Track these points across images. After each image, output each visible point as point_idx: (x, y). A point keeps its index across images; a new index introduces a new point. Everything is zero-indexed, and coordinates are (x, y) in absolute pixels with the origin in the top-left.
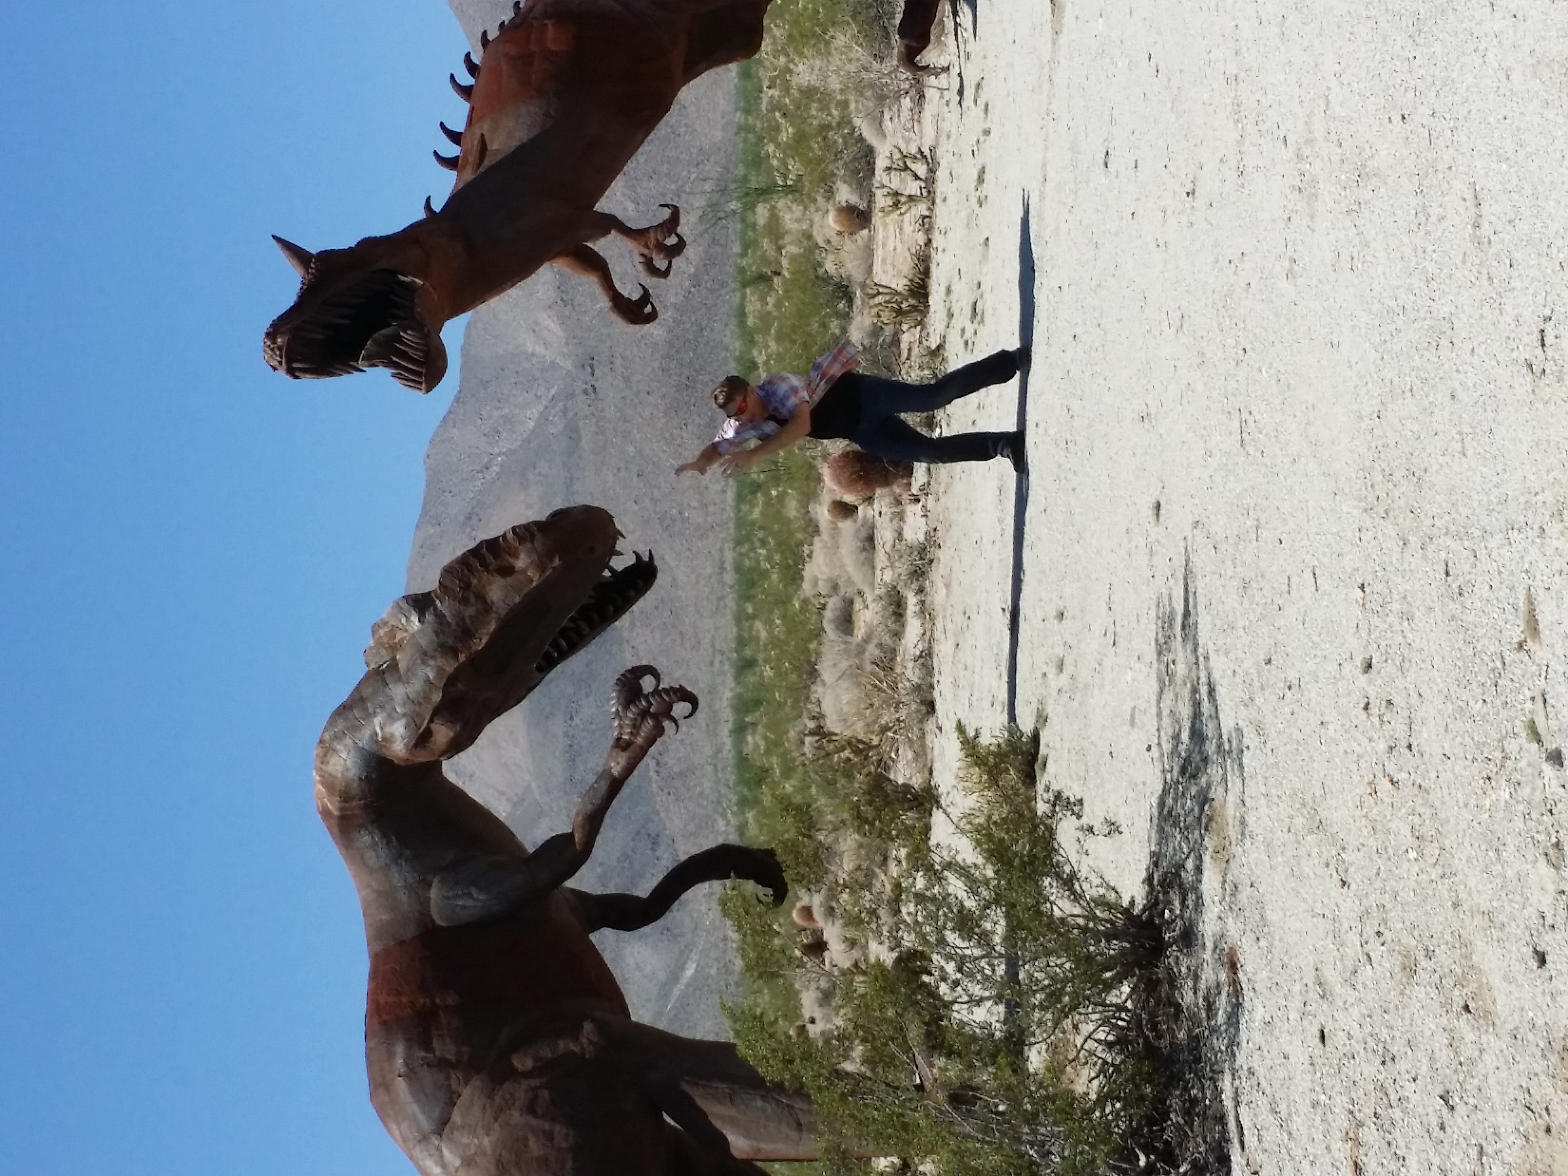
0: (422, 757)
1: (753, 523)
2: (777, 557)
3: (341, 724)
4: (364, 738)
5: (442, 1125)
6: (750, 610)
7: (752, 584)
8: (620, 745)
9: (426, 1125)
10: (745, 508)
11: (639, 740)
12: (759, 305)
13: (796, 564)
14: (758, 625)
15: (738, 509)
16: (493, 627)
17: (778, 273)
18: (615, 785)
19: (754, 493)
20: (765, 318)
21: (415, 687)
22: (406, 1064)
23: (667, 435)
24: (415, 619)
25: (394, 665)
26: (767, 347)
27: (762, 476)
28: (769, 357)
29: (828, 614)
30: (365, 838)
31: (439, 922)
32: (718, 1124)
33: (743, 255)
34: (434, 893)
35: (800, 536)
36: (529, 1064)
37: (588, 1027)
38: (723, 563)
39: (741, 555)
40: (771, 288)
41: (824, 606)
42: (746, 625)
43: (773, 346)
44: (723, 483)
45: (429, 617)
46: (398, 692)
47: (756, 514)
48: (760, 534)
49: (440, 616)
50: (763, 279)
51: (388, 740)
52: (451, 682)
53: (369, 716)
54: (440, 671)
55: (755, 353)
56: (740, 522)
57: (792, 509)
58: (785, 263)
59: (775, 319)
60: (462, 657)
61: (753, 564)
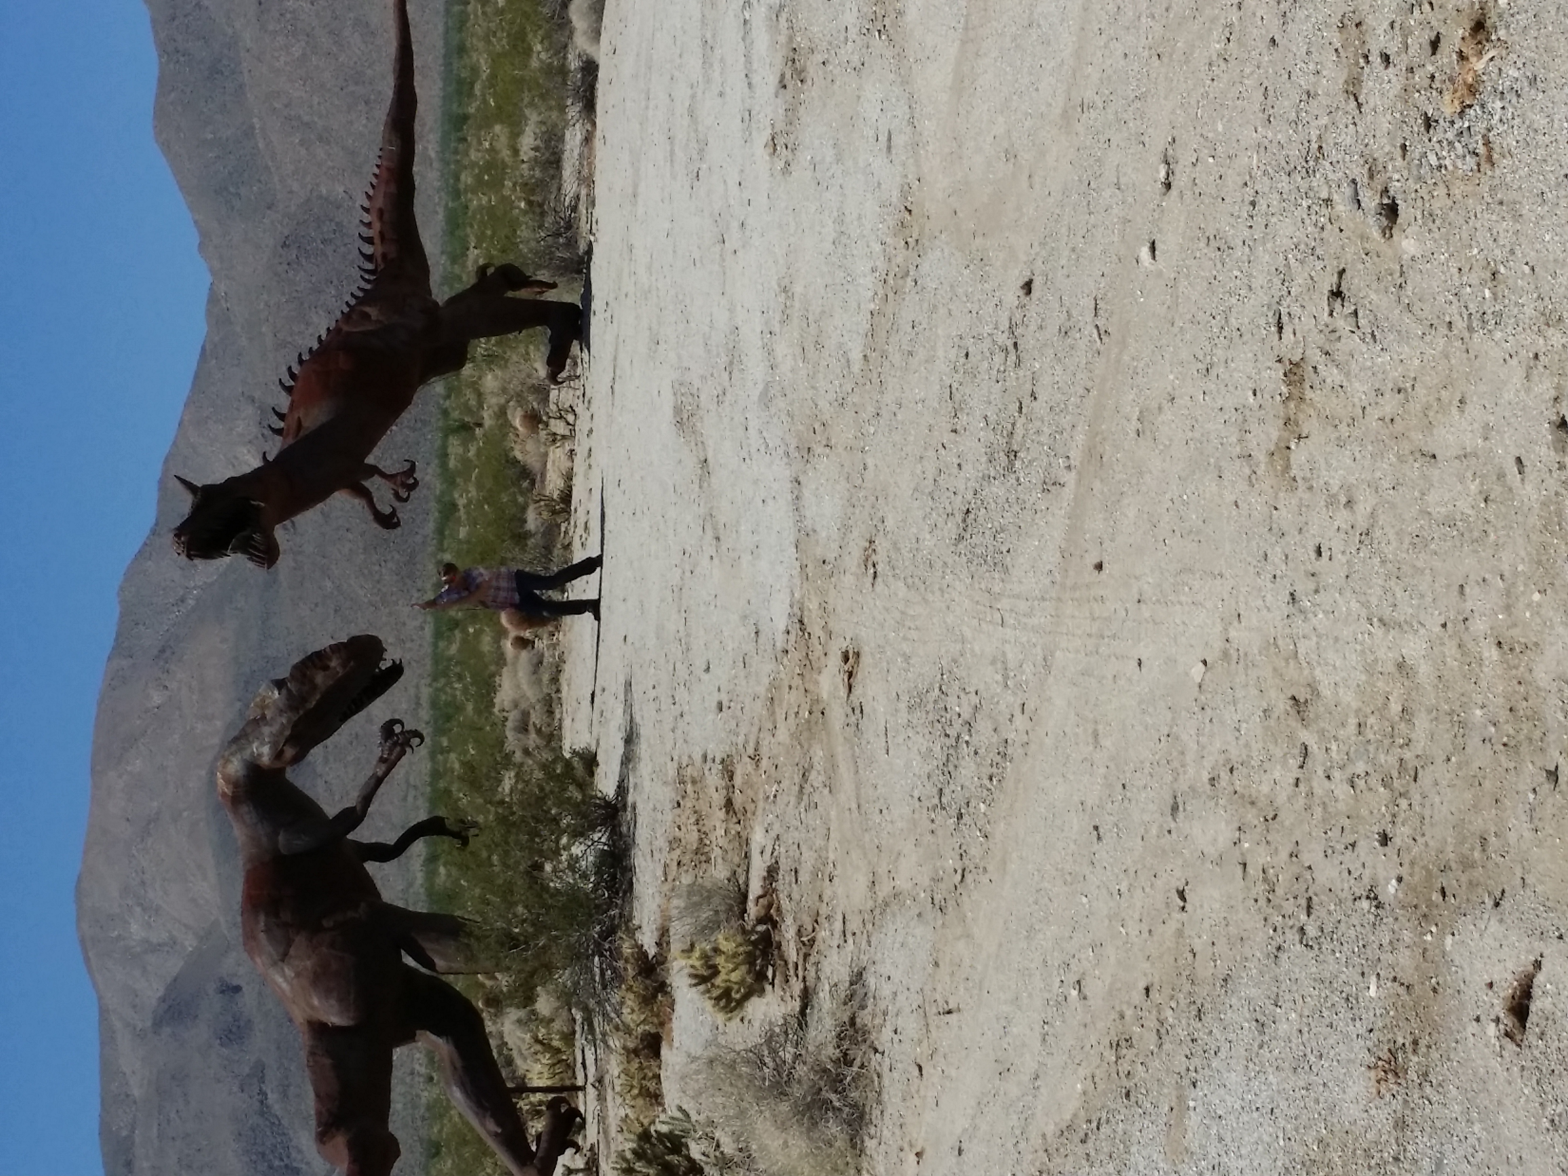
0: (278, 765)
1: (450, 659)
2: (473, 690)
3: (234, 747)
4: (247, 754)
5: (284, 957)
6: (445, 743)
7: (449, 718)
8: (382, 760)
9: (276, 957)
10: (442, 644)
11: (393, 757)
12: (460, 450)
13: (489, 694)
14: (453, 756)
15: (435, 645)
16: (318, 697)
17: (480, 425)
18: (378, 781)
19: (451, 630)
20: (466, 463)
21: (275, 728)
22: (266, 925)
23: (366, 572)
24: (276, 692)
25: (264, 717)
26: (468, 492)
27: (460, 614)
28: (470, 502)
29: (509, 724)
30: (244, 809)
31: (284, 851)
32: (430, 954)
33: (448, 397)
34: (281, 838)
35: (493, 668)
36: (331, 924)
37: (363, 905)
38: (418, 698)
39: (437, 690)
40: (473, 438)
41: (506, 719)
42: (440, 757)
43: (473, 493)
44: (420, 620)
45: (284, 691)
46: (266, 730)
47: (454, 649)
48: (458, 669)
49: (289, 691)
50: (465, 429)
51: (260, 755)
52: (295, 726)
53: (250, 743)
54: (289, 721)
55: (456, 496)
56: (437, 658)
57: (486, 643)
58: (485, 415)
59: (476, 467)
60: (301, 712)
61: (449, 699)
